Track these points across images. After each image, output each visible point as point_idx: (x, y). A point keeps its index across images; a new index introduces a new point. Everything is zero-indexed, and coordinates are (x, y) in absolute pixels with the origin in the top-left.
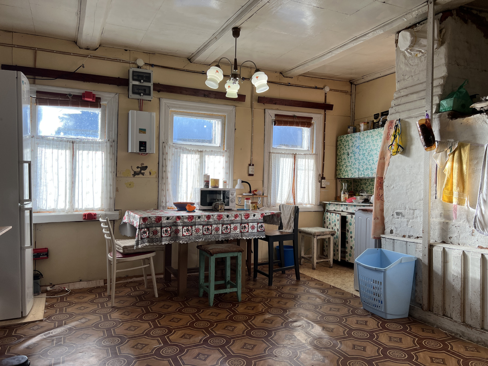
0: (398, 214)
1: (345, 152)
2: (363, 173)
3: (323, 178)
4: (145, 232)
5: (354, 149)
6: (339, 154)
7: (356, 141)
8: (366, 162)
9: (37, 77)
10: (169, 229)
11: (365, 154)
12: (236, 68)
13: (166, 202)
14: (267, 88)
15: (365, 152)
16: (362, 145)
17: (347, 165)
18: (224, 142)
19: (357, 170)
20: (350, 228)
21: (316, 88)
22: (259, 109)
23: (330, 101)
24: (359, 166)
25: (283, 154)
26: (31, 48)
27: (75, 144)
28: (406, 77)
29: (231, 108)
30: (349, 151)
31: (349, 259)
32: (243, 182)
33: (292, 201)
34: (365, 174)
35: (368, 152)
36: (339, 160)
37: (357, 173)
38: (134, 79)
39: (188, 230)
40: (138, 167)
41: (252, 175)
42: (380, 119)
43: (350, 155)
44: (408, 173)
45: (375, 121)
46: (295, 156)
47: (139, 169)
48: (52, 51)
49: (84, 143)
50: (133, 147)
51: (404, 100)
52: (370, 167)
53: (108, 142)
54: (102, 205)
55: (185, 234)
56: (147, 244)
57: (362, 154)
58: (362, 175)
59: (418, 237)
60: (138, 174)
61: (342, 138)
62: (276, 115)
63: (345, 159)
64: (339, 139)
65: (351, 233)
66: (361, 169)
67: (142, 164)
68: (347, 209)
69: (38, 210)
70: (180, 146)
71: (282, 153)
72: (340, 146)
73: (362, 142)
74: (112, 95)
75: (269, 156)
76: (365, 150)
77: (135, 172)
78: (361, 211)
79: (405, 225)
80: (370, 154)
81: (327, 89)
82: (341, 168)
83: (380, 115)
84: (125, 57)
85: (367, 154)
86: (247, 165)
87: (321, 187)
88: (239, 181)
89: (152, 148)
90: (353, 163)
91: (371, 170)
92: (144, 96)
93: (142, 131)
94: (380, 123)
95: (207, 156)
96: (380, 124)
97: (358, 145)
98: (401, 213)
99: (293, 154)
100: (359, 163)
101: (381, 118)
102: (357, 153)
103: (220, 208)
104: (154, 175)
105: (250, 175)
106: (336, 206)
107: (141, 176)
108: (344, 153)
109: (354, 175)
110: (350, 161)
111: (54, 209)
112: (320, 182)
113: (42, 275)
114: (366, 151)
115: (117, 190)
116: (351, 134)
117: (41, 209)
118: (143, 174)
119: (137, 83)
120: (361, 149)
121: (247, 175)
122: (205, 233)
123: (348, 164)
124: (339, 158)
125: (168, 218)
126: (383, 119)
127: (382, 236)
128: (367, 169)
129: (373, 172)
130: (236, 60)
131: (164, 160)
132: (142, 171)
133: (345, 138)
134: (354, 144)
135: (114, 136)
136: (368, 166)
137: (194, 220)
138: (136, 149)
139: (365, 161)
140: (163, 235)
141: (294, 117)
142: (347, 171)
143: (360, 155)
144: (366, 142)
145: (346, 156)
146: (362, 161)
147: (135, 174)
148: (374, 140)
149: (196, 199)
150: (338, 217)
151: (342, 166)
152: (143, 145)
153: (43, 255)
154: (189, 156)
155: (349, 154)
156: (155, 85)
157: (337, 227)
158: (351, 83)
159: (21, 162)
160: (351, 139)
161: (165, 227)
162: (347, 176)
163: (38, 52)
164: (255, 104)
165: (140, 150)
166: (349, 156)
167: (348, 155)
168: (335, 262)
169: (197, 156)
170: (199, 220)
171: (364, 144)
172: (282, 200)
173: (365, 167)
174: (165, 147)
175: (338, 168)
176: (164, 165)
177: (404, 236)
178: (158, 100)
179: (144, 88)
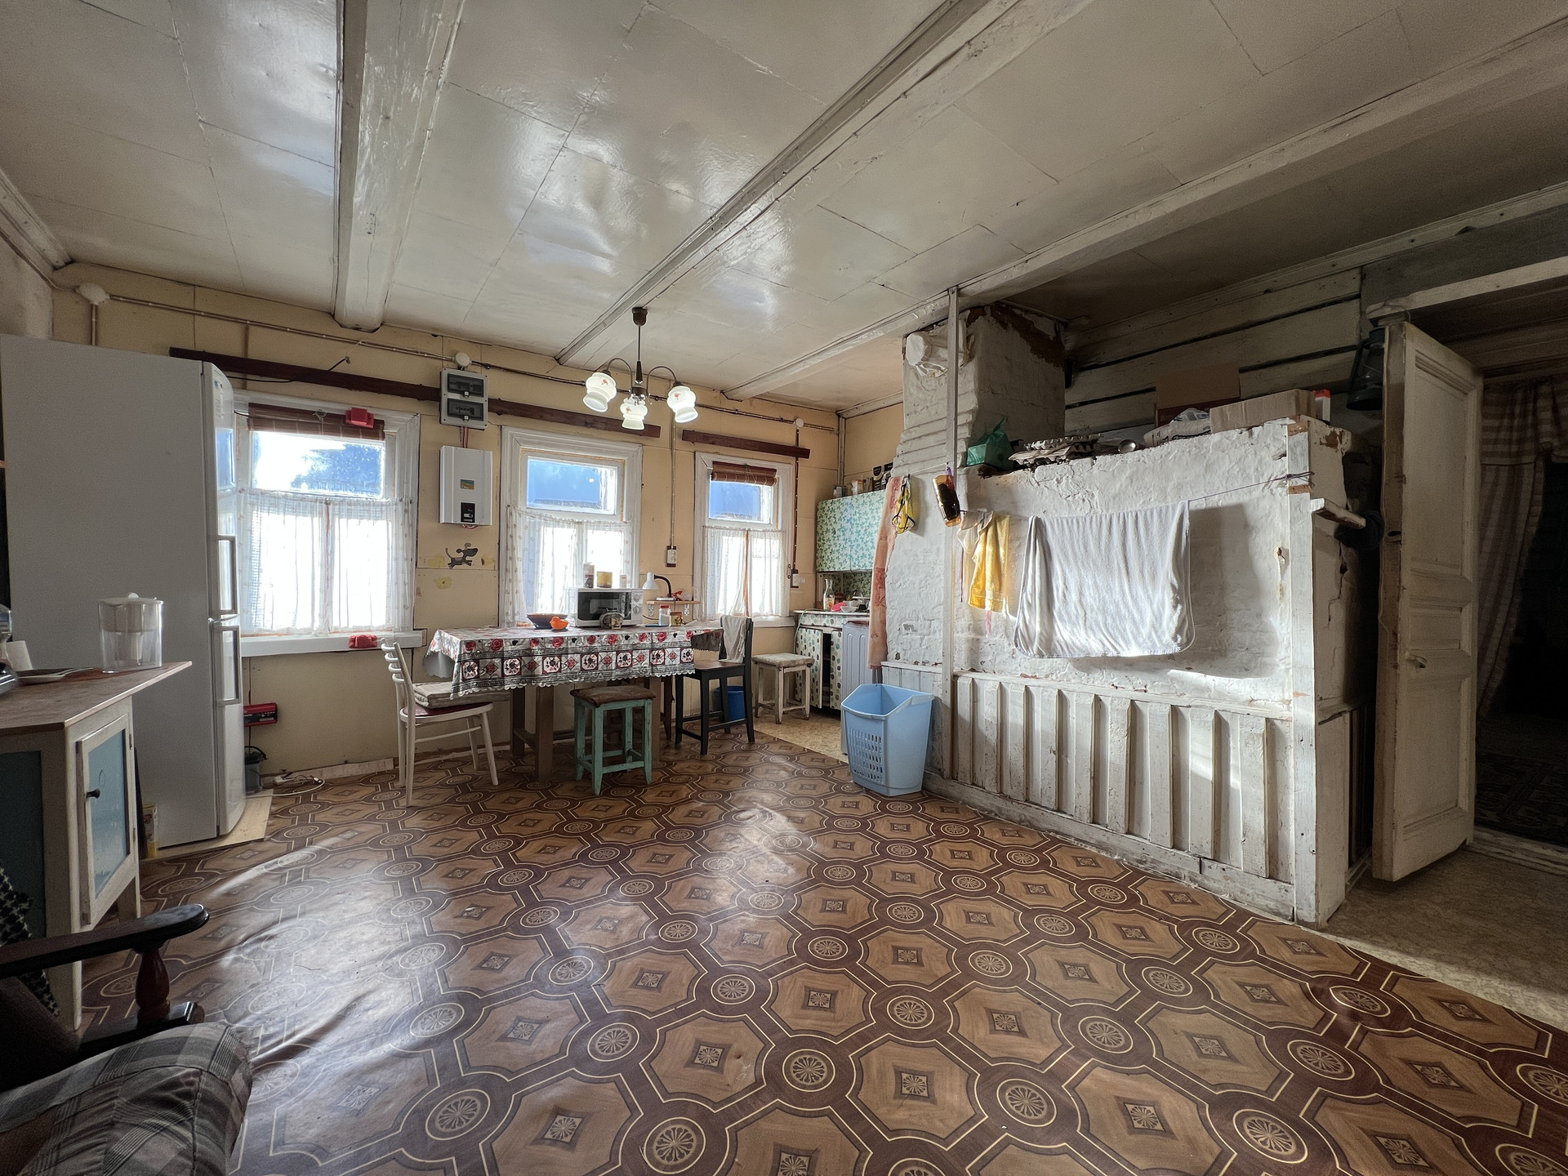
0: (907, 627)
1: (830, 528)
2: (856, 563)
3: (795, 571)
4: (471, 668)
5: (844, 523)
6: (820, 532)
7: (846, 510)
8: (862, 545)
9: (249, 377)
10: (517, 662)
11: (860, 531)
12: (639, 378)
13: (514, 615)
14: (694, 415)
15: (859, 528)
16: (855, 517)
17: (832, 550)
18: (622, 506)
19: (848, 557)
20: (836, 653)
21: (782, 420)
22: (684, 449)
23: (804, 443)
24: (851, 551)
25: (727, 529)
26: (236, 320)
27: (331, 506)
28: (919, 408)
29: (635, 448)
30: (835, 526)
31: (836, 704)
32: (656, 577)
33: (743, 610)
34: (861, 564)
36: (820, 541)
37: (848, 562)
38: (450, 390)
39: (553, 663)
40: (459, 551)
41: (674, 565)
42: (883, 476)
43: (838, 533)
44: (921, 561)
45: (874, 478)
46: (747, 534)
47: (462, 554)
48: (284, 329)
49: (350, 504)
50: (450, 513)
51: (915, 445)
52: (868, 553)
53: (400, 503)
54: (388, 620)
55: (547, 670)
56: (476, 690)
57: (856, 532)
58: (854, 566)
59: (936, 664)
60: (460, 563)
61: (824, 505)
62: (714, 463)
63: (829, 540)
64: (819, 507)
65: (839, 661)
66: (855, 557)
67: (468, 545)
68: (832, 621)
69: (255, 631)
70: (539, 512)
71: (725, 528)
72: (821, 519)
73: (856, 512)
74: (408, 417)
75: (704, 533)
76: (861, 525)
77: (453, 559)
78: (852, 625)
79: (917, 645)
80: (867, 532)
81: (800, 423)
82: (823, 554)
83: (883, 468)
84: (434, 347)
85: (863, 531)
86: (665, 548)
87: (792, 587)
88: (649, 576)
89: (486, 515)
90: (842, 547)
91: (869, 558)
92: (471, 421)
93: (467, 484)
95: (590, 531)
96: (883, 484)
97: (849, 517)
98: (912, 626)
99: (744, 530)
100: (852, 547)
102: (848, 531)
103: (613, 623)
104: (490, 566)
105: (669, 565)
106: (815, 618)
107: (465, 566)
108: (828, 530)
109: (843, 567)
110: (838, 543)
111: (288, 629)
112: (791, 577)
113: (264, 756)
114: (862, 527)
115: (418, 593)
116: (839, 499)
117: (260, 630)
118: (468, 563)
119: (456, 396)
120: (853, 524)
121: (664, 565)
122: (585, 667)
123: (834, 548)
124: (820, 538)
125: (515, 643)
126: (887, 475)
127: (883, 663)
128: (864, 556)
129: (869, 562)
130: (639, 363)
131: (509, 538)
132: (468, 558)
133: (829, 505)
134: (844, 516)
135: (411, 493)
136: (865, 552)
137: (564, 645)
138: (455, 517)
139: (860, 543)
140: (507, 673)
141: (745, 466)
142: (832, 560)
143: (852, 533)
144: (861, 512)
145: (830, 535)
146: (856, 544)
147: (454, 562)
148: (872, 509)
149: (568, 607)
150: (820, 637)
151: (825, 551)
152: (468, 509)
153: (266, 717)
154: (557, 530)
155: (835, 531)
156: (490, 401)
157: (817, 652)
158: (839, 416)
159: (213, 538)
160: (839, 507)
161: (509, 658)
162: (833, 567)
163: (251, 328)
164: (678, 441)
165: (463, 519)
166: (835, 535)
168: (813, 709)
169: (570, 532)
170: (574, 645)
171: (858, 515)
172: (725, 609)
173: (860, 553)
174: (511, 514)
175: (818, 555)
176: (510, 546)
177: (916, 663)
178: (497, 430)
179: (471, 406)
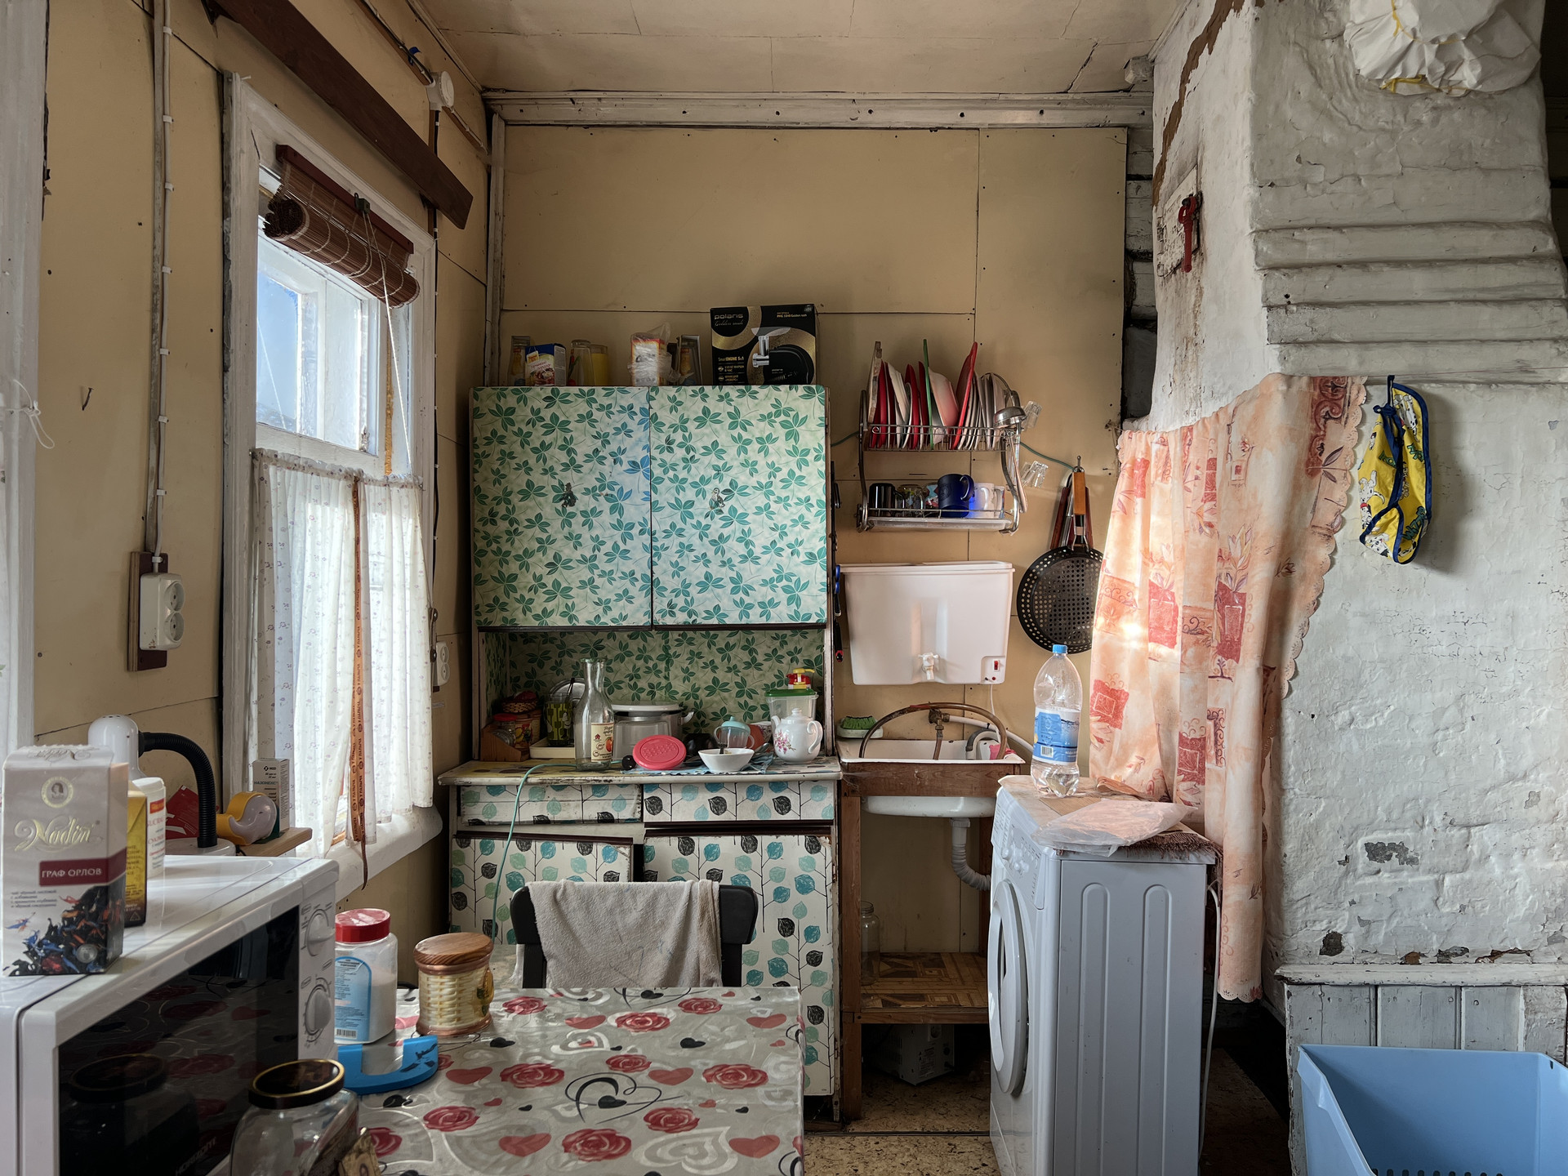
0: (1377, 852)
1: (548, 482)
2: (680, 601)
5: (619, 475)
6: (490, 491)
7: (624, 430)
8: (700, 547)
11: (692, 504)
15: (689, 494)
16: (666, 456)
17: (557, 557)
19: (639, 584)
21: (410, 56)
22: (188, 45)
24: (652, 564)
28: (1319, 175)
30: (570, 477)
34: (700, 609)
35: (709, 497)
36: (494, 523)
37: (642, 600)
41: (157, 658)
42: (756, 340)
43: (584, 502)
45: (720, 342)
51: (1345, 285)
52: (726, 573)
57: (671, 505)
58: (672, 614)
59: (1495, 955)
61: (511, 401)
62: (283, 152)
63: (538, 521)
64: (483, 405)
66: (668, 581)
72: (495, 449)
73: (669, 442)
76: (694, 485)
79: (1424, 902)
80: (726, 510)
81: (449, 92)
82: (513, 567)
83: (755, 314)
85: (702, 506)
87: (435, 688)
90: (607, 548)
91: (734, 591)
94: (755, 356)
96: (756, 364)
97: (639, 454)
98: (1399, 849)
99: (348, 478)
100: (652, 550)
101: (760, 333)
102: (637, 498)
105: (147, 659)
108: (530, 490)
109: (615, 613)
110: (586, 535)
112: (434, 656)
114: (701, 493)
116: (586, 389)
120: (660, 480)
123: (567, 552)
124: (493, 514)
126: (772, 339)
128: (708, 582)
129: (747, 600)
133: (539, 404)
134: (613, 447)
136: (715, 570)
139: (696, 541)
141: (358, 207)
142: (558, 590)
143: (654, 507)
144: (698, 445)
146: (674, 542)
148: (748, 442)
151: (518, 558)
155: (571, 494)
160: (588, 417)
162: (563, 614)
166: (569, 509)
167: (569, 499)
171: (680, 453)
173: (697, 572)
175: (484, 570)
177: (1412, 959)
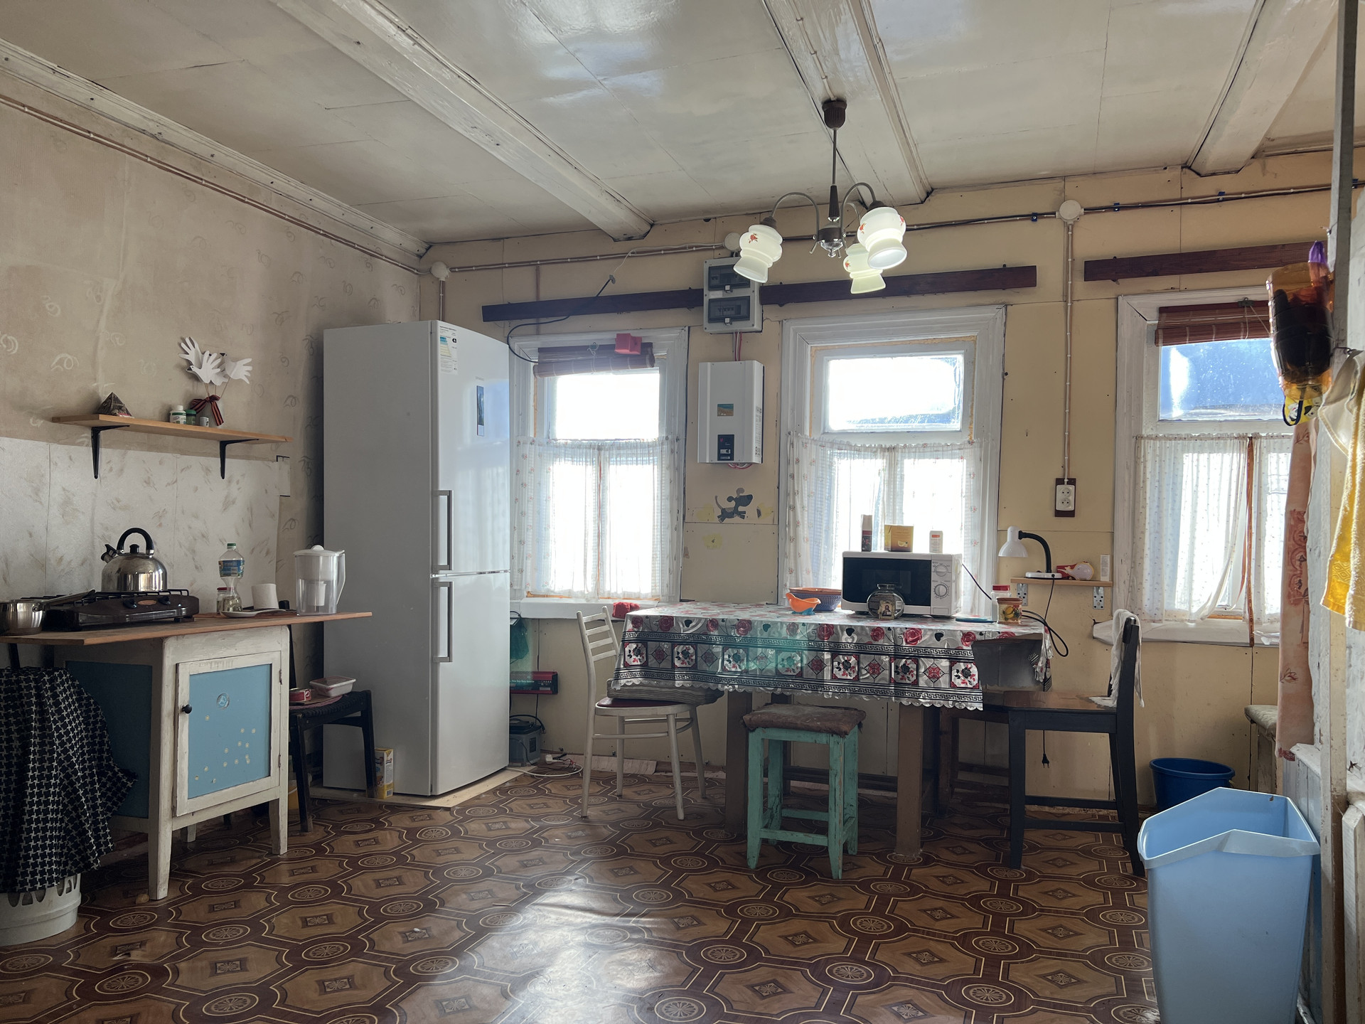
4: (637, 652)
9: (542, 320)
12: (835, 212)
18: (972, 415)
22: (1093, 298)
25: (1196, 439)
26: (529, 264)
27: (602, 452)
29: (988, 313)
32: (1022, 535)
38: (712, 288)
40: (730, 499)
41: (1071, 514)
46: (1250, 446)
47: (733, 504)
48: (564, 261)
53: (666, 442)
60: (731, 515)
62: (1162, 310)
67: (741, 490)
71: (1190, 438)
74: (674, 333)
77: (723, 510)
84: (705, 236)
86: (1053, 482)
88: (1010, 535)
92: (735, 323)
93: (725, 409)
103: (882, 609)
104: (768, 519)
105: (1059, 514)
107: (737, 519)
115: (686, 555)
117: (549, 590)
118: (742, 515)
119: (714, 295)
121: (1052, 512)
125: (688, 622)
130: (834, 189)
131: (791, 479)
132: (741, 509)
135: (678, 427)
138: (711, 454)
140: (677, 663)
141: (1241, 305)
147: (725, 515)
152: (726, 442)
153: (545, 686)
154: (858, 462)
156: (770, 289)
159: (436, 494)
163: (542, 267)
164: (1080, 285)
165: (720, 456)
169: (879, 463)
172: (1190, 602)
174: (792, 444)
176: (792, 490)
178: (774, 328)
179: (734, 304)
